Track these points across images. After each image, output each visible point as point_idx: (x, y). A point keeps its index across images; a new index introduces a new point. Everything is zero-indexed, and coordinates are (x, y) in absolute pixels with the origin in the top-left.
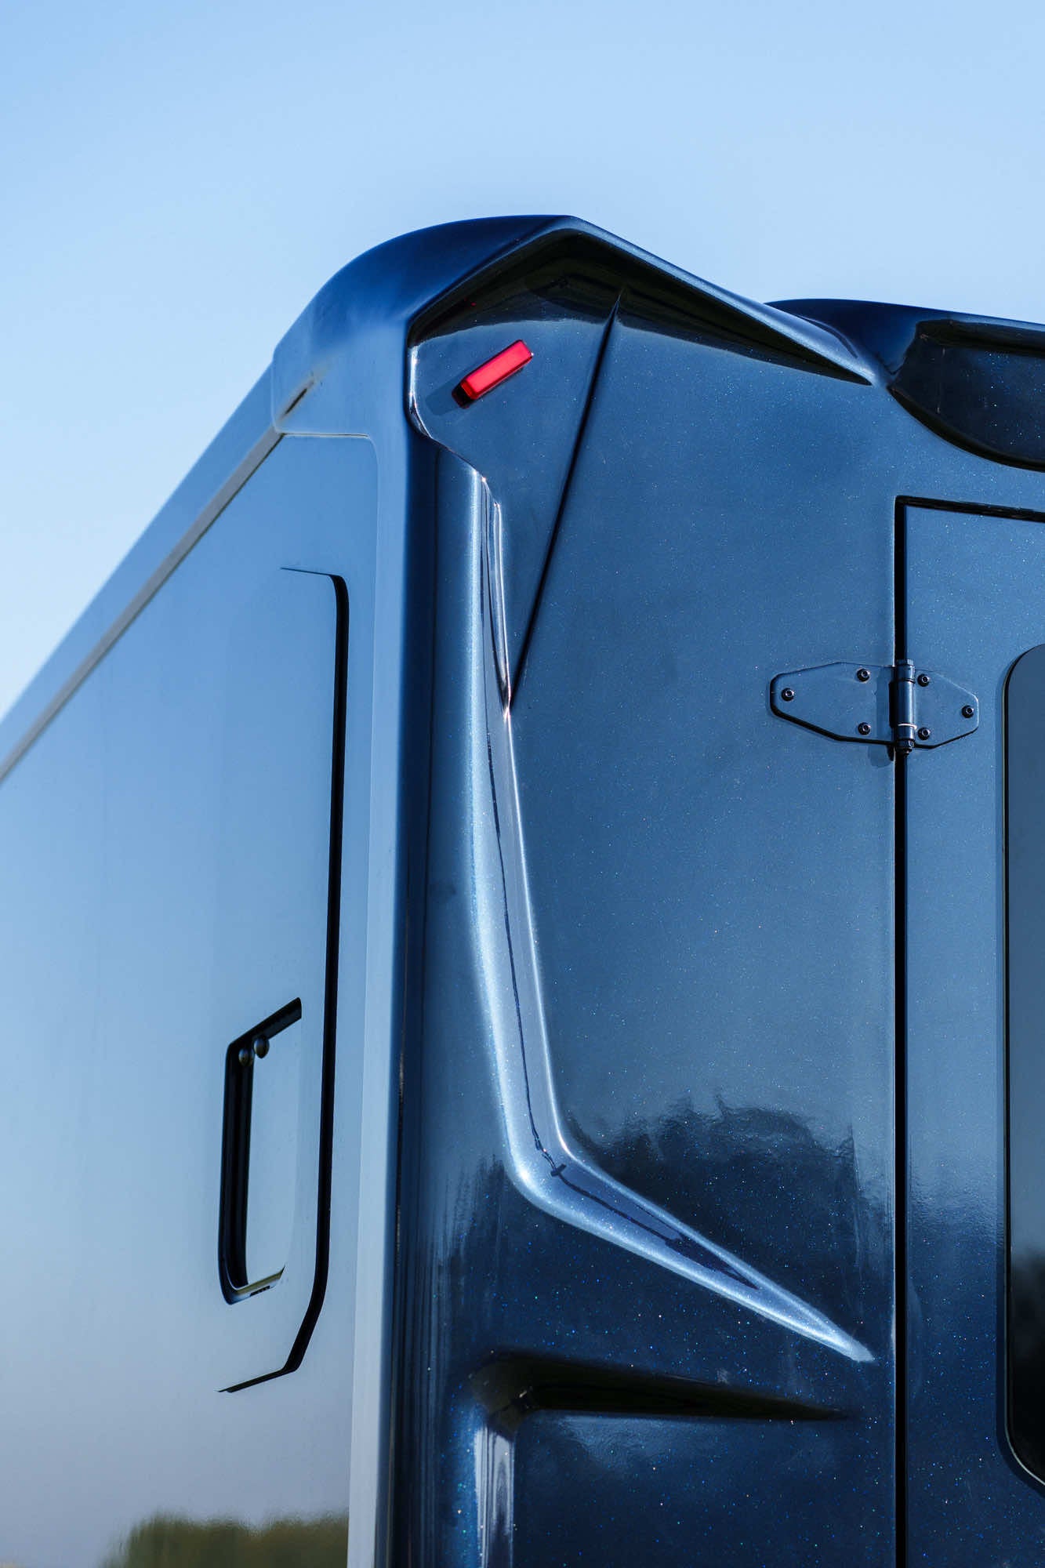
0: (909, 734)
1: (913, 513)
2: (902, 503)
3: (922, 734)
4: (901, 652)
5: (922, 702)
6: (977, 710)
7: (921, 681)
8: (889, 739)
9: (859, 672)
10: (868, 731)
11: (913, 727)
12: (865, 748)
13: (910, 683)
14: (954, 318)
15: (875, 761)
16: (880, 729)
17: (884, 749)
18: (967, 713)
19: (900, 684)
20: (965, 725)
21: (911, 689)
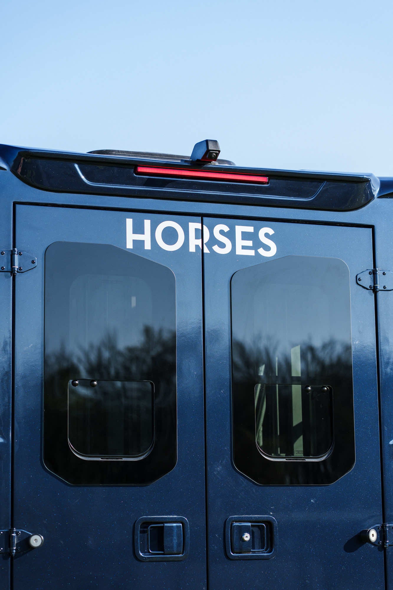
0: (15, 269)
1: (18, 206)
2: (15, 204)
3: (20, 269)
4: (14, 246)
5: (20, 260)
6: (36, 261)
7: (20, 254)
8: (10, 271)
9: (2, 252)
10: (4, 269)
11: (16, 267)
12: (3, 273)
13: (16, 255)
14: (30, 151)
15: (7, 277)
16: (7, 267)
17: (9, 274)
18: (33, 262)
19: (13, 255)
20: (33, 265)
21: (16, 257)
